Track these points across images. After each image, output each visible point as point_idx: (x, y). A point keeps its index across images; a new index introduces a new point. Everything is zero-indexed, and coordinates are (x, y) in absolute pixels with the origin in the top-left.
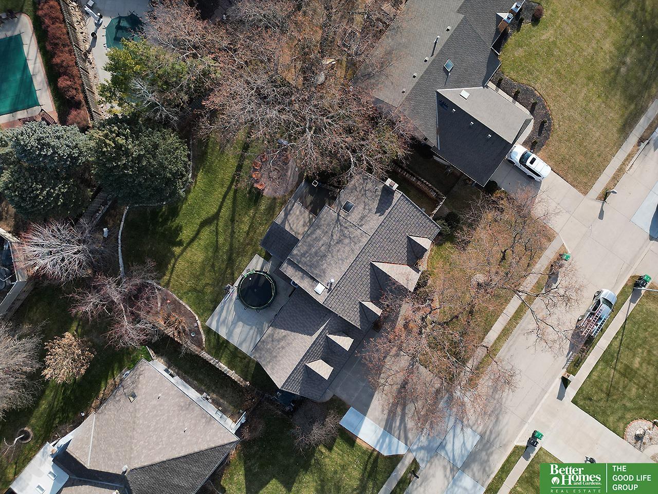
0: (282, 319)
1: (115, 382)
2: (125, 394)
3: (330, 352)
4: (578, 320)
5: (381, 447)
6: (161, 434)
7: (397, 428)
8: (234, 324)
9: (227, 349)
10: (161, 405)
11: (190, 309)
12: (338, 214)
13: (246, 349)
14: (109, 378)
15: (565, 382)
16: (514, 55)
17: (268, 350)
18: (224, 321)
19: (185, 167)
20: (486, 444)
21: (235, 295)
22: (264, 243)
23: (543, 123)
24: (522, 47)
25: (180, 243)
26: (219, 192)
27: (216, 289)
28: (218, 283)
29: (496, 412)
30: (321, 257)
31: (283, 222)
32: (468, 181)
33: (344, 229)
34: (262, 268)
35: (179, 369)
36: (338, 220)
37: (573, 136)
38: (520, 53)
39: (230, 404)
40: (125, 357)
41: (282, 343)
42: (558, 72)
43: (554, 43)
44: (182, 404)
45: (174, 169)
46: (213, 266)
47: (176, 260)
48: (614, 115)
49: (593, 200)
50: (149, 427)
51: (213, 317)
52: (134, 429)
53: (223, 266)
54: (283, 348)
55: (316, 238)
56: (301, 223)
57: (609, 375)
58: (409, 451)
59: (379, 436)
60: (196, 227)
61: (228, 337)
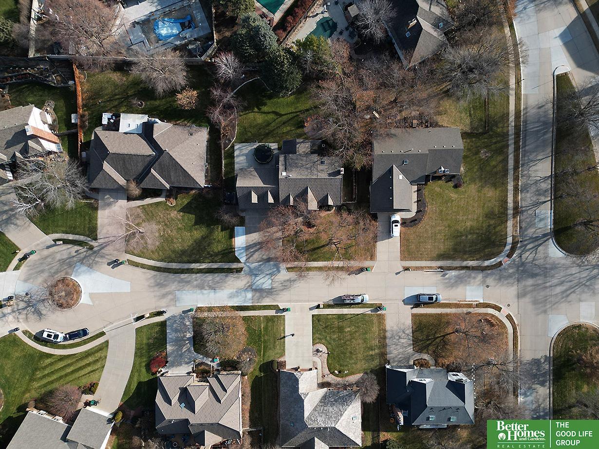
1: (187, 124)
2: (188, 131)
5: (237, 251)
6: (186, 155)
7: (250, 251)
8: (243, 155)
9: (231, 159)
10: (195, 147)
11: (236, 132)
12: (317, 161)
13: (237, 166)
14: (186, 121)
15: (318, 307)
16: (435, 188)
18: (241, 150)
19: (292, 89)
20: (270, 292)
21: (255, 147)
22: (285, 142)
23: (416, 220)
24: (441, 188)
25: (259, 109)
27: (252, 137)
28: (255, 136)
29: (286, 287)
30: (296, 166)
31: (299, 143)
33: (313, 167)
34: (274, 149)
36: (315, 162)
37: (420, 237)
38: (438, 189)
39: (211, 177)
41: (252, 177)
42: (442, 211)
44: (201, 156)
45: (288, 86)
46: (260, 129)
47: (251, 112)
48: (442, 248)
49: (401, 265)
50: (186, 148)
51: (239, 144)
52: (181, 143)
53: (263, 133)
55: (302, 159)
56: (303, 150)
57: (334, 322)
58: (245, 263)
59: (242, 246)
60: (270, 110)
61: (236, 156)
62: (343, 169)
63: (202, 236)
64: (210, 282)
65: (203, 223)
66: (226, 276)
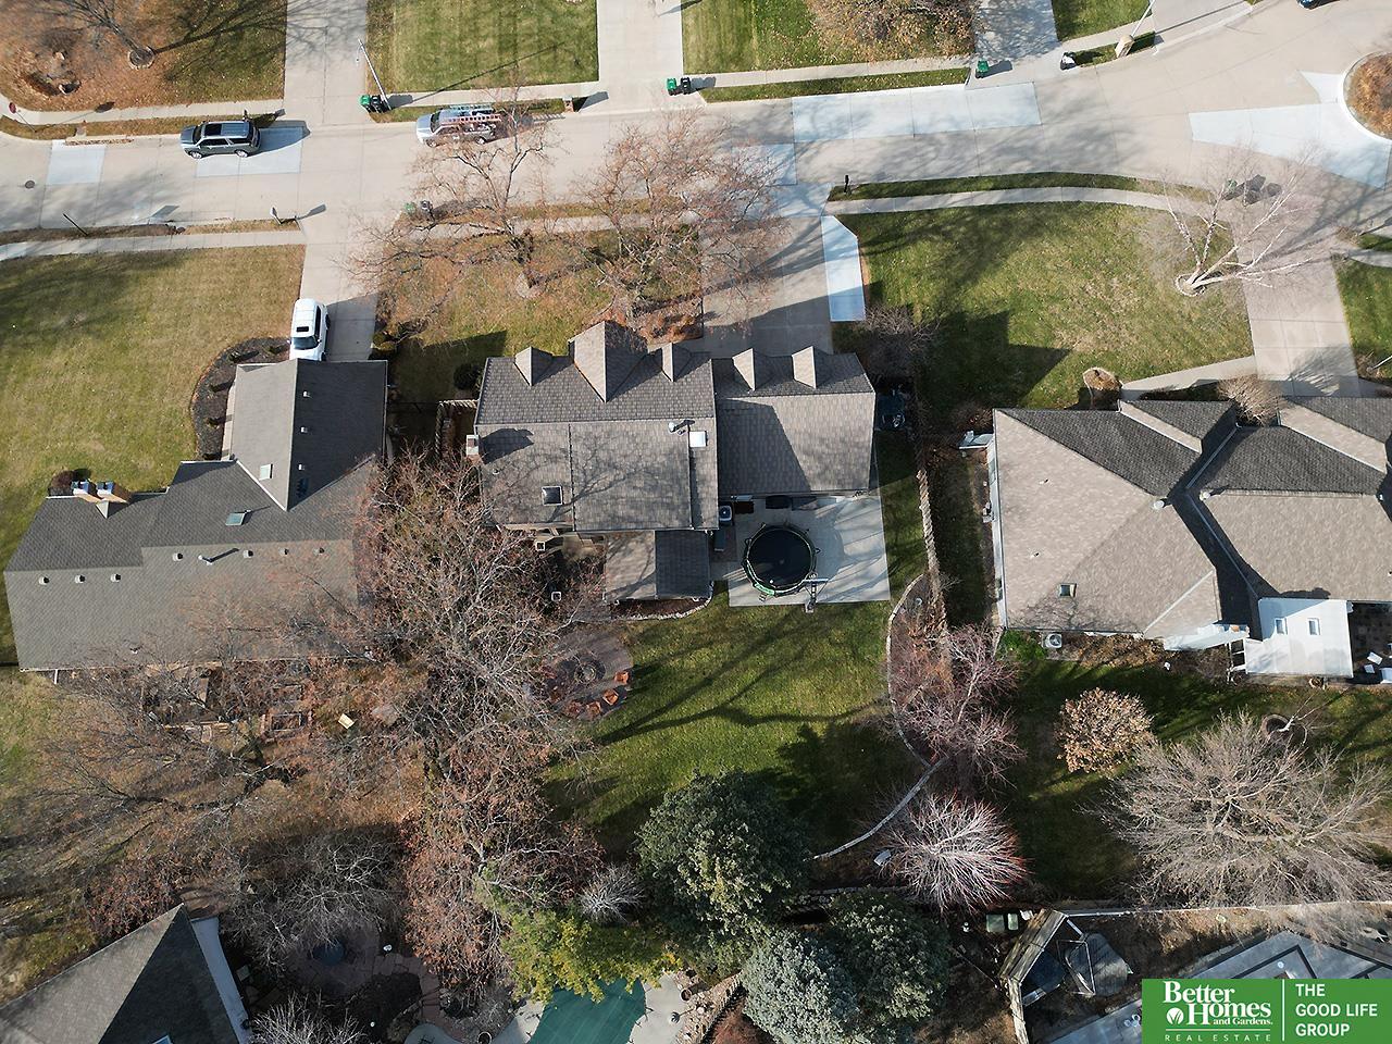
0: (787, 479)
1: (1081, 657)
2: (1075, 608)
3: (775, 373)
4: (486, 141)
5: (852, 249)
6: (1076, 505)
7: (809, 249)
8: (855, 559)
9: (899, 542)
10: (1043, 543)
11: (889, 640)
12: (574, 500)
13: (875, 516)
14: (1085, 671)
15: (579, 104)
16: (155, 468)
17: (846, 465)
18: (863, 577)
20: (737, 136)
23: (236, 361)
24: (135, 466)
25: (806, 731)
26: (680, 736)
27: (827, 624)
28: (818, 628)
30: (653, 475)
31: (648, 581)
32: (394, 397)
33: (588, 472)
34: (744, 582)
35: (984, 584)
36: (583, 494)
37: (228, 312)
38: (146, 462)
39: (967, 477)
40: (1036, 673)
42: (143, 393)
43: (99, 429)
44: (1016, 518)
46: (799, 657)
47: (835, 718)
48: (159, 285)
49: (304, 232)
50: (1081, 528)
51: (873, 597)
52: (1102, 544)
53: (786, 641)
54: (822, 440)
55: (632, 508)
56: (629, 559)
57: (529, 63)
58: (824, 214)
59: (838, 261)
60: (763, 728)
61: (881, 553)
62: (472, 451)
63: (975, 282)
64: (932, 155)
65: (977, 323)
66: (881, 175)
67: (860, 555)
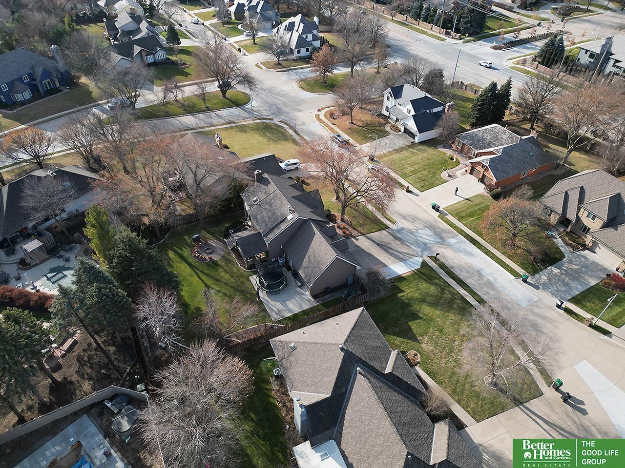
5: (414, 268)
6: (331, 332)
7: (404, 257)
8: (285, 306)
10: (310, 333)
12: (256, 205)
14: (269, 394)
26: (194, 279)
29: (414, 218)
30: (273, 215)
31: (241, 237)
33: (266, 202)
36: (259, 205)
40: (262, 377)
44: (319, 325)
50: (321, 337)
52: (316, 343)
54: (315, 257)
56: (247, 233)
57: (412, 178)
58: (422, 257)
59: (405, 265)
61: (292, 313)
63: (428, 306)
64: (475, 279)
65: (411, 311)
67: (288, 307)
